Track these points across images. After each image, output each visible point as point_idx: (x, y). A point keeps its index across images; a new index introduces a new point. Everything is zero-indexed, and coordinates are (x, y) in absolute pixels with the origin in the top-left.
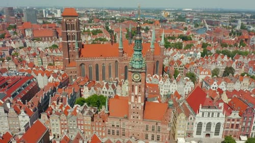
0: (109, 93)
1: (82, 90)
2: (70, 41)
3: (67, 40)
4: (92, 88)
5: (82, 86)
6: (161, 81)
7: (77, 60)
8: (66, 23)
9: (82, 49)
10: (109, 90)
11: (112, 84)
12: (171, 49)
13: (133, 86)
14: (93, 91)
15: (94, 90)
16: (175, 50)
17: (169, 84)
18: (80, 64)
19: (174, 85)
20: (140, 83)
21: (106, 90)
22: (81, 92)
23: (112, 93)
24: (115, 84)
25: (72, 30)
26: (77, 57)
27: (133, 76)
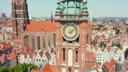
0: (43, 60)
1: (18, 58)
2: (18, 19)
3: (16, 18)
4: (28, 56)
5: (19, 54)
6: (93, 49)
7: (22, 32)
8: (15, 5)
9: (28, 25)
10: (43, 58)
11: (46, 51)
12: (94, 31)
13: (64, 50)
14: (28, 59)
15: (30, 58)
16: (96, 31)
17: (101, 52)
18: (25, 36)
19: (105, 54)
20: (77, 44)
21: (40, 58)
22: (17, 60)
23: (46, 61)
24: (50, 52)
25: (20, 10)
26: (22, 30)
27: (64, 30)
